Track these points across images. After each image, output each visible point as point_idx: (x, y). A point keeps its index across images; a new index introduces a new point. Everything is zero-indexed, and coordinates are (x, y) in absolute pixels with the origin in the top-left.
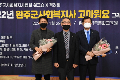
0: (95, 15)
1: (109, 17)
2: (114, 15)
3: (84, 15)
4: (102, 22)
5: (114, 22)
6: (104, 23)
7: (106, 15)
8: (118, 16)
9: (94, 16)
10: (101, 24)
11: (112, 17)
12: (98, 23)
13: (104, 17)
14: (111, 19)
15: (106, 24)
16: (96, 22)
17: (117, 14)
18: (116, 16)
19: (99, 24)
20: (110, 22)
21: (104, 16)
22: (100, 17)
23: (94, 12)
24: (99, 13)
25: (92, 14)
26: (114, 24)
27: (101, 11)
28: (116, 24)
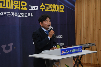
0: (14, 5)
1: (26, 9)
2: (30, 8)
3: (4, 5)
4: (21, 14)
5: (30, 15)
6: (23, 15)
7: (24, 7)
8: (33, 9)
9: (14, 7)
10: (20, 16)
11: (29, 9)
12: (18, 14)
13: (22, 9)
14: (28, 11)
15: (25, 16)
16: (16, 13)
17: (32, 6)
18: (32, 9)
19: (19, 16)
20: (28, 14)
21: (22, 7)
22: (20, 9)
23: (13, 3)
24: (18, 4)
25: (12, 4)
26: (31, 16)
27: (19, 1)
28: (32, 16)
